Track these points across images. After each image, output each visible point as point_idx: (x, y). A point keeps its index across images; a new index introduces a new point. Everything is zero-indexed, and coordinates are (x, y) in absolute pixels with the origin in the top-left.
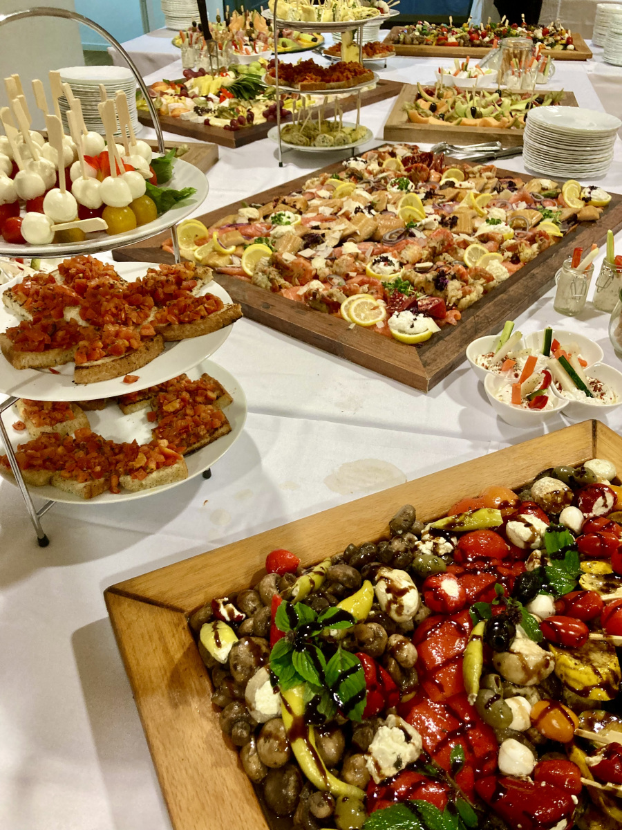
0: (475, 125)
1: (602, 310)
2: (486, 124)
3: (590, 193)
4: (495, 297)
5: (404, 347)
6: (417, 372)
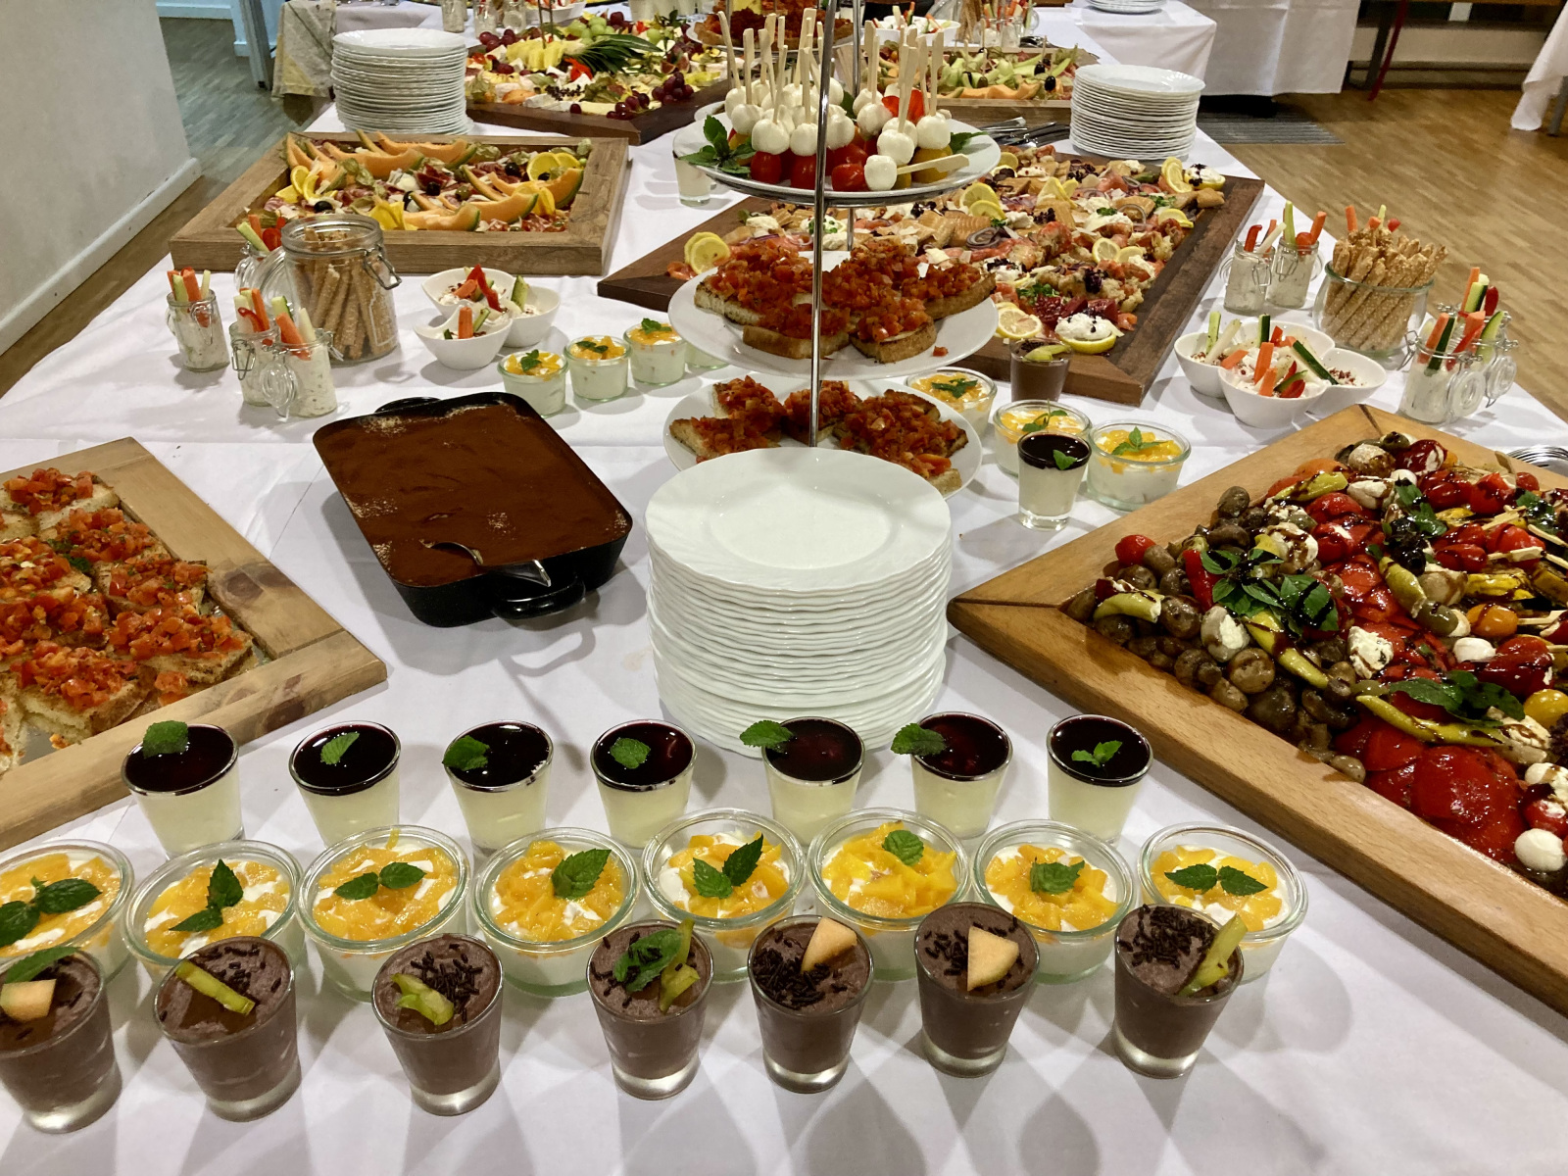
0: (982, 97)
1: (1283, 306)
2: (996, 95)
3: (1198, 173)
4: (1158, 297)
5: (1088, 358)
6: (1123, 381)
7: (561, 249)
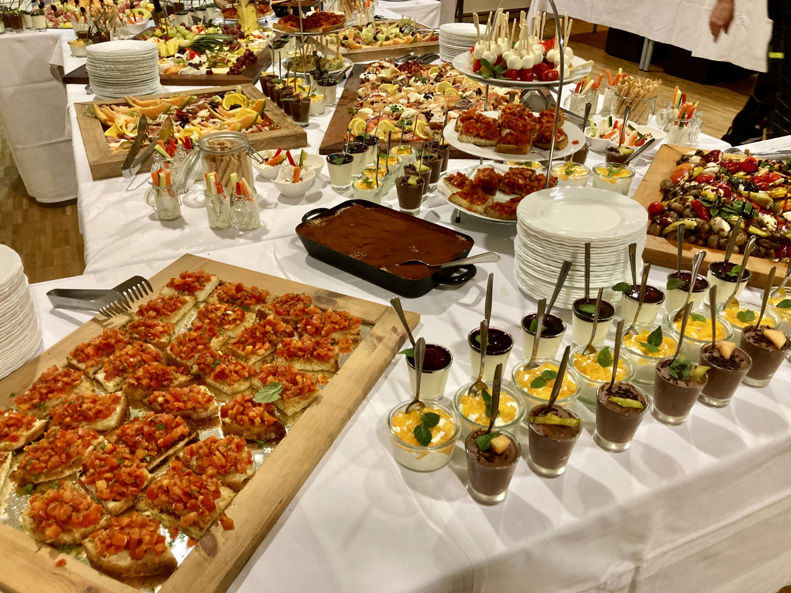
7: (288, 136)
